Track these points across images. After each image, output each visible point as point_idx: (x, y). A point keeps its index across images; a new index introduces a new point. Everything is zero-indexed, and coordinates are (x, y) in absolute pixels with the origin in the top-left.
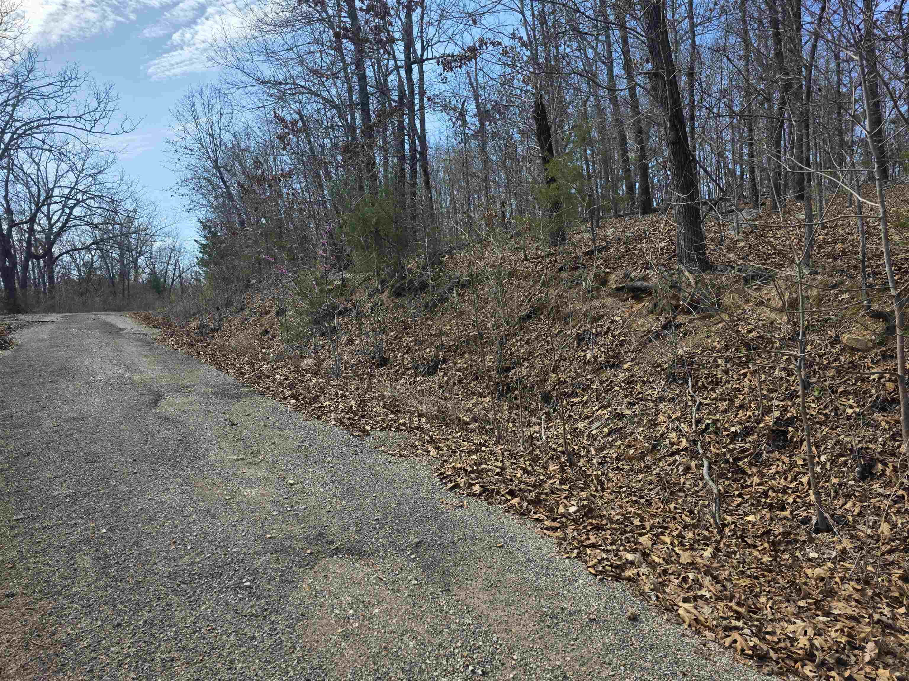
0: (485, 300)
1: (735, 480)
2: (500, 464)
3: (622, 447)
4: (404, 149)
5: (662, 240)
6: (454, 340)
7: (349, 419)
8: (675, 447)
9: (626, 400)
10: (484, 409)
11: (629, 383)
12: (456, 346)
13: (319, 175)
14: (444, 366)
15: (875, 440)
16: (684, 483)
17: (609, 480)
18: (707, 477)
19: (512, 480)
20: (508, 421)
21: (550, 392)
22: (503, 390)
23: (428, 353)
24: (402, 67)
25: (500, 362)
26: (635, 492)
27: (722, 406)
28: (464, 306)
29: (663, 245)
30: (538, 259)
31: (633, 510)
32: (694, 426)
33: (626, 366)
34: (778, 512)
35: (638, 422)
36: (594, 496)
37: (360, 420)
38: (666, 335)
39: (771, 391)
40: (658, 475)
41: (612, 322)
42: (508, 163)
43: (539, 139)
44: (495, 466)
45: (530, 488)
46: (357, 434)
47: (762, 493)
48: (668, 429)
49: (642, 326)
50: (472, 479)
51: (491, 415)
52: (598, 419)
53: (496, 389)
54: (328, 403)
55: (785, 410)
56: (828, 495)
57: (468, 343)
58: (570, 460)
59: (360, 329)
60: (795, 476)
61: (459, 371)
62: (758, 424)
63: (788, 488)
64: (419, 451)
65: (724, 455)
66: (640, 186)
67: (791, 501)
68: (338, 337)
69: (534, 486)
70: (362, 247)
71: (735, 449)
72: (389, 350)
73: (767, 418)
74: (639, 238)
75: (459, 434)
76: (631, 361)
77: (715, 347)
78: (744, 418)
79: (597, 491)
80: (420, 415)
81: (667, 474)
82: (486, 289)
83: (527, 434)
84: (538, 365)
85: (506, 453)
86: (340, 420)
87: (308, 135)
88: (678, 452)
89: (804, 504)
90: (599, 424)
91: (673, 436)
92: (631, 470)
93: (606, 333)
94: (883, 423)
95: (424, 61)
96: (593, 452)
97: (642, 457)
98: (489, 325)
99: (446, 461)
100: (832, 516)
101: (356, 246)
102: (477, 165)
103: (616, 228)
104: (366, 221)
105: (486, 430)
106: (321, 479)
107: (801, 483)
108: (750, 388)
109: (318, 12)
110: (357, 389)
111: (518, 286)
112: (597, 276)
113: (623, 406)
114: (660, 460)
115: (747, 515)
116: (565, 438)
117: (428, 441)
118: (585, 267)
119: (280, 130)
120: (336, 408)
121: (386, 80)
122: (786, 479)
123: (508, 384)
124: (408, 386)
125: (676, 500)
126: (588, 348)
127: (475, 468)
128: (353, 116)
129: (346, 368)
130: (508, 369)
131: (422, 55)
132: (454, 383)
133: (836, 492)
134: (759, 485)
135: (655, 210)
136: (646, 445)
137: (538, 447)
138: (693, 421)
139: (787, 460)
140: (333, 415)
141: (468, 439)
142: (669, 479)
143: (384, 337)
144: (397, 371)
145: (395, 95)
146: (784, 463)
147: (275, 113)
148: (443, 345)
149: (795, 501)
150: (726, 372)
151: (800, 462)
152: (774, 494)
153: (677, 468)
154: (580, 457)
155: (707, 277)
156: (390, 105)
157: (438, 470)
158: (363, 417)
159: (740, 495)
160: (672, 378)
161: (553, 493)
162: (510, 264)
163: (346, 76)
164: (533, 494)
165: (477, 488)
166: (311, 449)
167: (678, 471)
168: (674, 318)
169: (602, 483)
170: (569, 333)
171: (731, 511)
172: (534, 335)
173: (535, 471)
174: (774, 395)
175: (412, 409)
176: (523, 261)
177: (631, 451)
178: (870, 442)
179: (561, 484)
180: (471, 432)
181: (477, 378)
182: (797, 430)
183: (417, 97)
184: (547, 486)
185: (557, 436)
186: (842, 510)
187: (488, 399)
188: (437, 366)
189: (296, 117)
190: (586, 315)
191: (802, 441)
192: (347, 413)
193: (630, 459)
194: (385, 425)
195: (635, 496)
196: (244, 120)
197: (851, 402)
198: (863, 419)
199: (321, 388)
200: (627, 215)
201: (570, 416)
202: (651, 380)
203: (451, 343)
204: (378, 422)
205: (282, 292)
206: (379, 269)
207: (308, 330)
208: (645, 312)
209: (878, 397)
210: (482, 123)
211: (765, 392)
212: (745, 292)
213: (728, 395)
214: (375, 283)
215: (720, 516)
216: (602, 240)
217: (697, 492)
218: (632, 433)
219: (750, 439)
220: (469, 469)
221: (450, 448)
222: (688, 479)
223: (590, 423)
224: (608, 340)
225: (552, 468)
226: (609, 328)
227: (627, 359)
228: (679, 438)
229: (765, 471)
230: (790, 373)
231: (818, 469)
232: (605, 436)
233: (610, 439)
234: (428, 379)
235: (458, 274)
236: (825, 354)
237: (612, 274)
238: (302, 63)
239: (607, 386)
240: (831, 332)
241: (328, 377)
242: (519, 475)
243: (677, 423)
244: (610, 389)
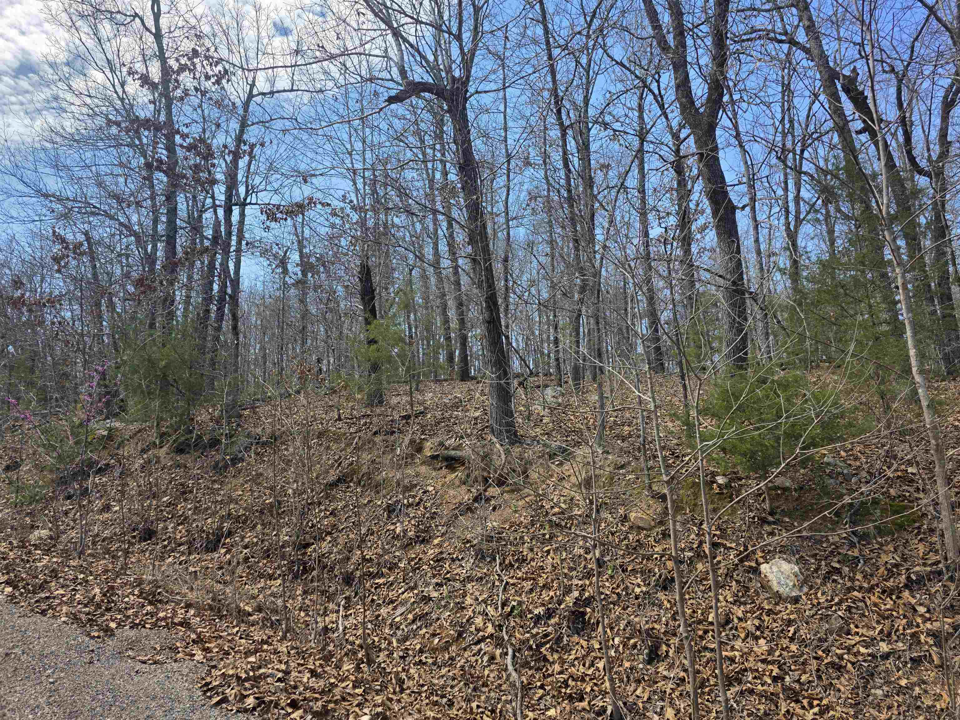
0: (288, 463)
1: (538, 669)
2: (283, 667)
3: (427, 636)
4: (212, 290)
5: (477, 409)
6: (245, 509)
7: (88, 614)
8: (481, 634)
9: (435, 581)
10: (273, 595)
11: (438, 561)
12: (247, 517)
13: (100, 303)
14: (228, 540)
15: (658, 621)
16: (488, 676)
17: (409, 678)
18: (510, 668)
19: (296, 687)
20: (300, 609)
21: (352, 573)
22: (298, 571)
23: (211, 523)
24: (220, 206)
25: (298, 538)
26: (436, 691)
27: (528, 585)
28: (261, 468)
29: (477, 414)
30: (352, 420)
31: (432, 715)
32: (500, 608)
33: (436, 541)
34: (577, 704)
35: (445, 606)
36: (391, 700)
37: (103, 615)
38: (476, 508)
39: (571, 569)
40: (462, 668)
41: (425, 492)
42: (329, 316)
43: (363, 299)
44: (278, 670)
45: (317, 695)
46: (96, 634)
47: (563, 683)
48: (474, 612)
49: (454, 497)
50: (246, 689)
51: (280, 602)
52: (402, 604)
53: (289, 569)
54: (61, 591)
55: (583, 589)
56: (621, 680)
57: (262, 512)
58: (367, 655)
59: (123, 492)
60: (593, 661)
61: (246, 547)
62: (559, 605)
63: (587, 675)
64: (180, 655)
65: (528, 640)
66: (460, 354)
67: (588, 690)
68: (90, 502)
69: (323, 692)
70: (142, 392)
71: (538, 633)
72: (158, 520)
73: (567, 598)
74: (455, 406)
75: (237, 629)
76: (442, 536)
77: (522, 522)
78: (547, 599)
79: (394, 693)
80: (188, 606)
81: (471, 666)
82: (291, 450)
83: (321, 625)
84: (341, 541)
85: (292, 652)
86: (75, 615)
87: (93, 260)
88: (483, 639)
89: (600, 691)
90: (404, 609)
91: (479, 621)
92: (434, 663)
93: (418, 504)
94: (665, 602)
95: (247, 205)
96: (395, 644)
97: (446, 647)
98: (290, 491)
99: (215, 667)
100: (625, 704)
101: (135, 392)
102: (294, 315)
103: (434, 392)
104: (152, 363)
105: (272, 623)
106: (32, 702)
107: (598, 669)
108: (553, 566)
109: (129, 137)
110: (106, 571)
111: (328, 448)
112: (412, 442)
113: (431, 587)
114: (465, 649)
115: (548, 709)
116: (365, 628)
117: (193, 641)
118: (401, 432)
119: (57, 249)
120: (72, 599)
121: (200, 217)
122: (584, 665)
123: (305, 563)
124: (177, 566)
125: (479, 697)
126: (399, 521)
127: (251, 674)
128: (155, 247)
129: (94, 543)
130: (308, 545)
131: (245, 199)
132: (238, 563)
133: (628, 677)
134: (561, 673)
135: (473, 378)
136: (452, 632)
137: (333, 641)
138: (499, 603)
139: (584, 644)
140: (65, 609)
141: (248, 635)
142: (473, 672)
143: (154, 502)
144: (165, 547)
145: (209, 233)
146: (582, 647)
147: (54, 232)
148: (229, 514)
149: (592, 690)
150: (531, 550)
151: (597, 646)
152: (574, 683)
153: (482, 658)
154: (380, 650)
155: (516, 450)
156: (202, 242)
157: (203, 679)
158: (108, 610)
159: (542, 687)
160: (481, 556)
161: (344, 699)
162: (322, 424)
163: (154, 205)
164: (320, 703)
165: (250, 701)
166: (24, 658)
167: (482, 661)
168: (485, 490)
169: (401, 682)
170: (379, 503)
171: (533, 705)
172: (341, 504)
173: (325, 672)
174: (574, 573)
175: (178, 597)
176: (336, 421)
177: (436, 640)
178: (655, 622)
179: (354, 687)
180: (253, 625)
181: (268, 556)
182: (594, 611)
183: (234, 238)
184: (337, 691)
185: (356, 625)
186: (634, 697)
187: (279, 581)
188: (219, 541)
189: (81, 238)
190: (398, 484)
191: (598, 623)
192: (86, 606)
193: (434, 650)
194: (137, 621)
195: (437, 695)
196: (9, 231)
197: (639, 580)
198: (649, 598)
199: (53, 571)
200: (446, 380)
201: (373, 601)
202: (460, 557)
203: (241, 512)
204: (129, 617)
205: (20, 441)
206: (160, 419)
207: (48, 492)
208: (457, 482)
209: (660, 576)
210: (304, 273)
211: (566, 571)
212: (549, 466)
213: (533, 574)
214: (153, 436)
215: (522, 713)
216: (420, 404)
217: (501, 685)
218: (438, 619)
219: (553, 621)
220: (244, 676)
221: (222, 649)
222: (492, 671)
223: (395, 609)
224: (419, 512)
225: (345, 667)
226: (421, 500)
227: (438, 534)
228: (485, 623)
229: (566, 657)
230: (587, 552)
231: (612, 653)
232: (410, 624)
233: (415, 627)
234: (205, 557)
235: (259, 430)
236: (617, 532)
237: (428, 441)
238: (100, 184)
239: (416, 564)
240: (621, 511)
241: (66, 554)
242: (305, 680)
243: (484, 605)
244: (418, 568)
